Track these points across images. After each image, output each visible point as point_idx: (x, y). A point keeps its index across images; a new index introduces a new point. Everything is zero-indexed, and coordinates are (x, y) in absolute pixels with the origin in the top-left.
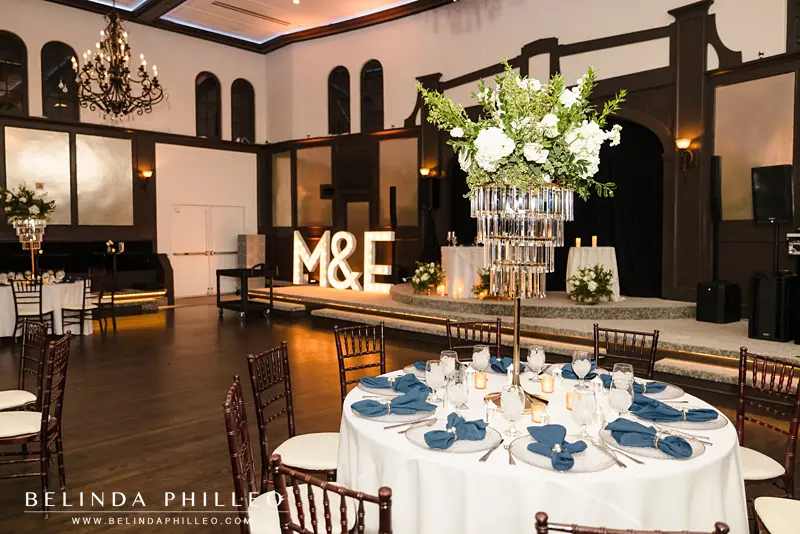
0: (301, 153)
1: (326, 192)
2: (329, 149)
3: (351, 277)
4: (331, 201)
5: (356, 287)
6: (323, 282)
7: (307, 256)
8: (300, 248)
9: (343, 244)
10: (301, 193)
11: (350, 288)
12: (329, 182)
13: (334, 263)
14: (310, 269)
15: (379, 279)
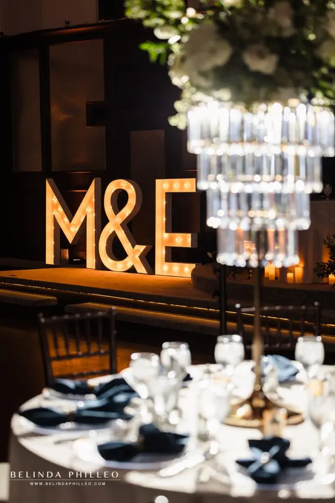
0: (55, 51)
1: (95, 114)
2: (99, 44)
3: (134, 253)
4: (104, 129)
5: (141, 269)
6: (91, 262)
7: (66, 219)
8: (54, 207)
9: (120, 199)
10: (58, 115)
11: (132, 270)
12: (101, 98)
13: (108, 229)
14: (70, 238)
15: (176, 255)
